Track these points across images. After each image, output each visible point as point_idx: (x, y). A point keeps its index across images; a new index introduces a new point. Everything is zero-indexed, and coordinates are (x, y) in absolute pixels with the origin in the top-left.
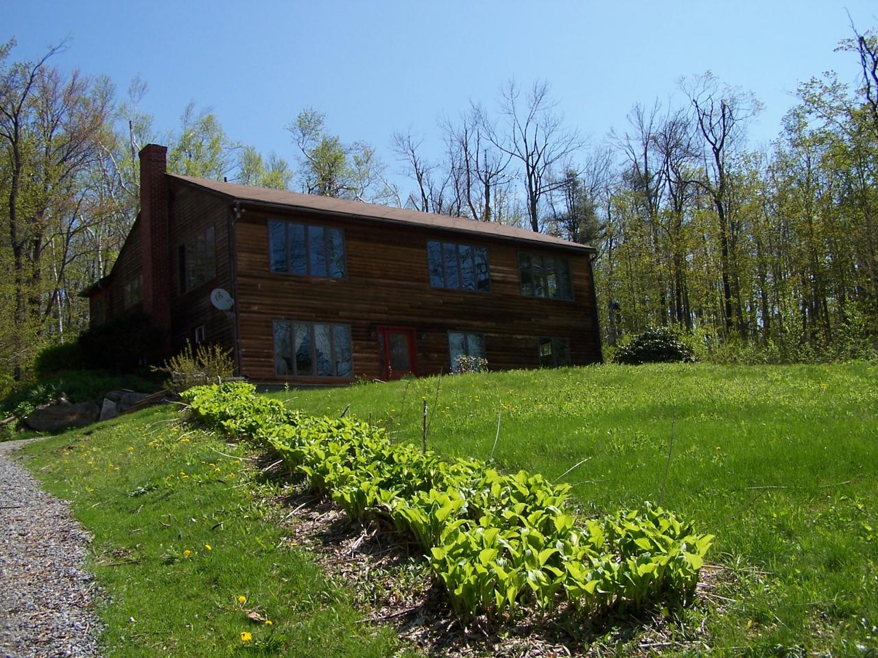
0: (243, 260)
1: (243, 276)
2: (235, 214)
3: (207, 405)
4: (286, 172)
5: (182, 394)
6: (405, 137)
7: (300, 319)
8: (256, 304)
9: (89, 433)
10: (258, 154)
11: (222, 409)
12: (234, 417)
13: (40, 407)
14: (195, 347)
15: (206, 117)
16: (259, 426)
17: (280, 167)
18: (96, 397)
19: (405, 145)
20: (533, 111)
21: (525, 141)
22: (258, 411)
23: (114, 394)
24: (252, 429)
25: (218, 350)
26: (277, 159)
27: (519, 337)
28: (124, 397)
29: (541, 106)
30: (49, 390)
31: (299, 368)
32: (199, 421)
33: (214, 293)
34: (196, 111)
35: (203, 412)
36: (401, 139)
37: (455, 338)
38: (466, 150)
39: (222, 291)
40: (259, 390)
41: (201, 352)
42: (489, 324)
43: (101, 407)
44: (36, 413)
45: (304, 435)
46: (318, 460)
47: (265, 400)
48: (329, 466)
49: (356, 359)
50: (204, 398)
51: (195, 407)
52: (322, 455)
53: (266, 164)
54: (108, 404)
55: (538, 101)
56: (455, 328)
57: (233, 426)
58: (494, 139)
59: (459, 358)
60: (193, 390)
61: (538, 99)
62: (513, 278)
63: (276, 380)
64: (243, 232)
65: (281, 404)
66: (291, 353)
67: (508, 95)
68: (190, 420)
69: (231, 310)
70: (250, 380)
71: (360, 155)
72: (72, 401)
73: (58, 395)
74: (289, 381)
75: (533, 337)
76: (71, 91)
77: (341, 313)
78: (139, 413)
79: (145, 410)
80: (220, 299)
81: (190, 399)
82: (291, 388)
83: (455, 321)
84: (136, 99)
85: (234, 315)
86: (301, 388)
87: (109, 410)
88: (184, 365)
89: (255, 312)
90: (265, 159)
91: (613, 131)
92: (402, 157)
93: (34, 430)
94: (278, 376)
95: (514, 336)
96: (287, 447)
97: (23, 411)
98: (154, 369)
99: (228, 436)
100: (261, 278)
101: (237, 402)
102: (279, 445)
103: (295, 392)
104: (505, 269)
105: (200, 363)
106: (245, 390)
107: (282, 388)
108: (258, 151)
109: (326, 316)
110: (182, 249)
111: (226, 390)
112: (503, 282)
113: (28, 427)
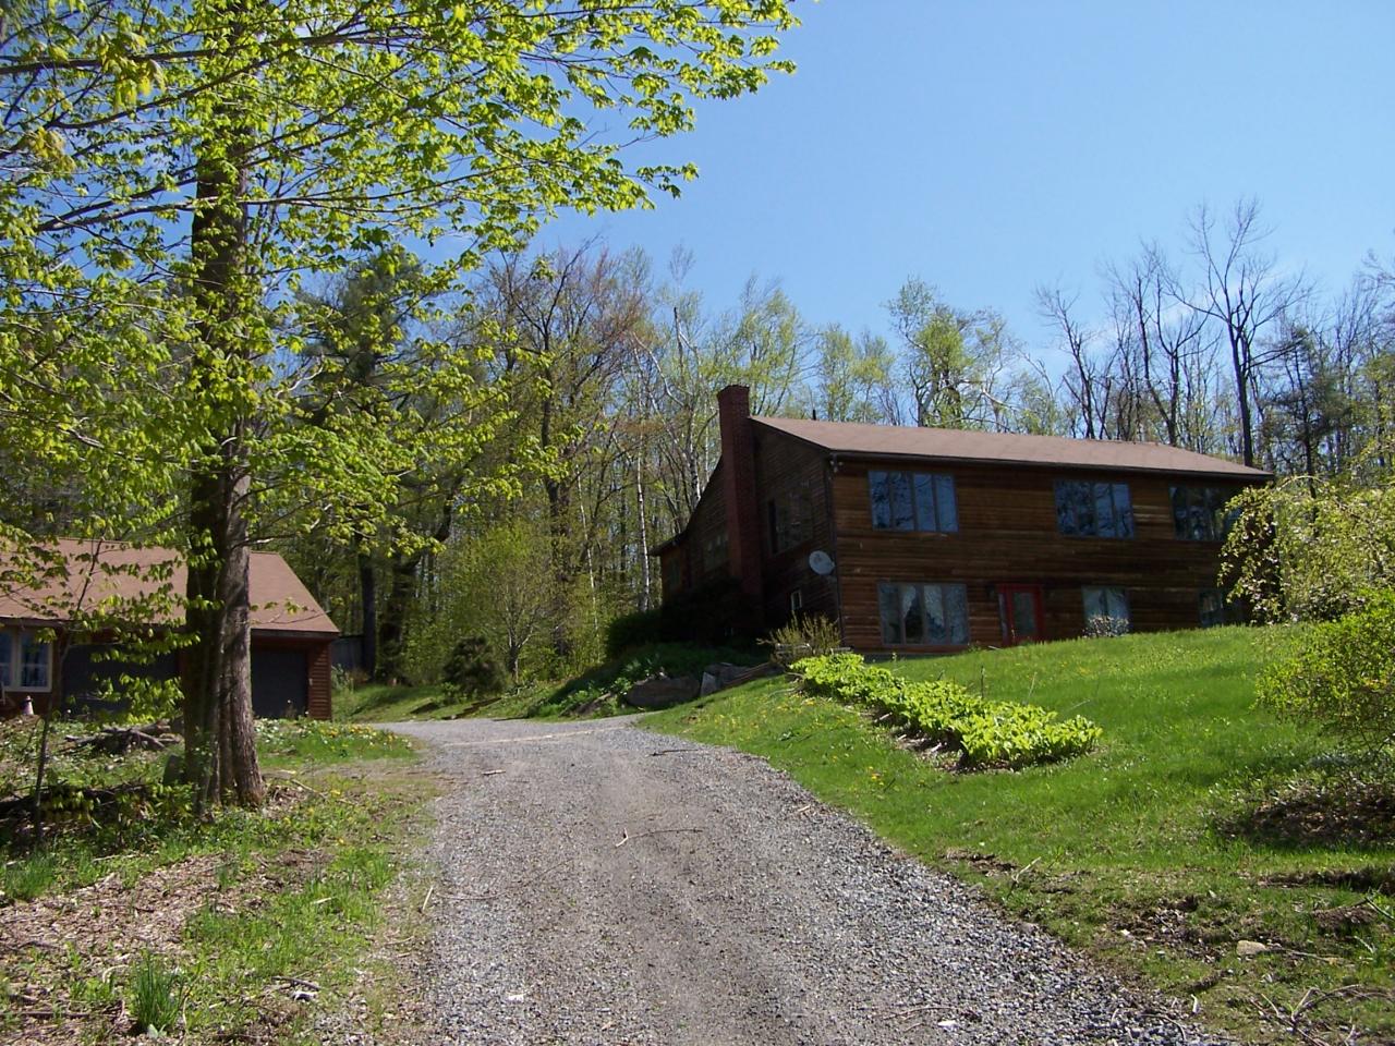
0: (843, 517)
1: (844, 536)
2: (831, 467)
3: (822, 675)
4: (887, 355)
5: (792, 667)
6: (1053, 293)
7: (908, 580)
8: (858, 566)
9: (701, 707)
10: (844, 334)
11: (836, 678)
12: (848, 685)
13: (639, 683)
14: (800, 618)
15: (771, 294)
16: (870, 690)
17: (876, 349)
18: (696, 671)
19: (1054, 306)
20: (1236, 244)
21: (1226, 292)
22: (868, 679)
23: (712, 667)
24: (864, 694)
25: (824, 621)
26: (872, 337)
27: (1173, 590)
28: (723, 670)
29: (1248, 237)
30: (644, 665)
31: (907, 636)
32: (814, 689)
33: (813, 555)
34: (759, 286)
35: (819, 681)
36: (1046, 295)
37: (1091, 597)
38: (1140, 308)
39: (821, 553)
40: (868, 661)
41: (807, 623)
42: (1133, 576)
43: (701, 681)
44: (635, 689)
45: (907, 693)
46: (915, 707)
47: (873, 670)
48: (922, 711)
49: (972, 623)
50: (815, 668)
51: (810, 677)
52: (917, 704)
53: (857, 344)
54: (708, 679)
55: (1243, 229)
56: (1089, 583)
57: (848, 692)
58: (1179, 293)
59: (1096, 618)
60: (803, 662)
61: (1245, 226)
62: (1164, 518)
63: (882, 649)
64: (841, 486)
65: (889, 672)
66: (899, 620)
67: (1198, 224)
68: (805, 689)
69: (831, 574)
70: (857, 650)
71: (986, 328)
72: (670, 675)
73: (655, 670)
74: (895, 650)
75: (1190, 590)
76: (600, 274)
77: (954, 572)
78: (747, 686)
79: (752, 683)
80: (819, 562)
81: (802, 670)
82: (899, 658)
83: (1091, 575)
84: (680, 274)
85: (835, 580)
86: (909, 657)
87: (709, 684)
88: (789, 638)
89: (858, 575)
90: (855, 339)
91: (1372, 256)
92: (1050, 320)
93: (635, 706)
94: (887, 645)
95: (1166, 590)
96: (894, 701)
97: (621, 687)
98: (761, 642)
99: (843, 700)
100: (861, 536)
101: (848, 671)
102: (888, 701)
103: (902, 661)
104: (1155, 508)
105: (806, 635)
106: (854, 661)
107: (890, 658)
108: (844, 330)
109: (937, 575)
110: (772, 504)
111: (835, 661)
112: (1150, 524)
113: (629, 703)
